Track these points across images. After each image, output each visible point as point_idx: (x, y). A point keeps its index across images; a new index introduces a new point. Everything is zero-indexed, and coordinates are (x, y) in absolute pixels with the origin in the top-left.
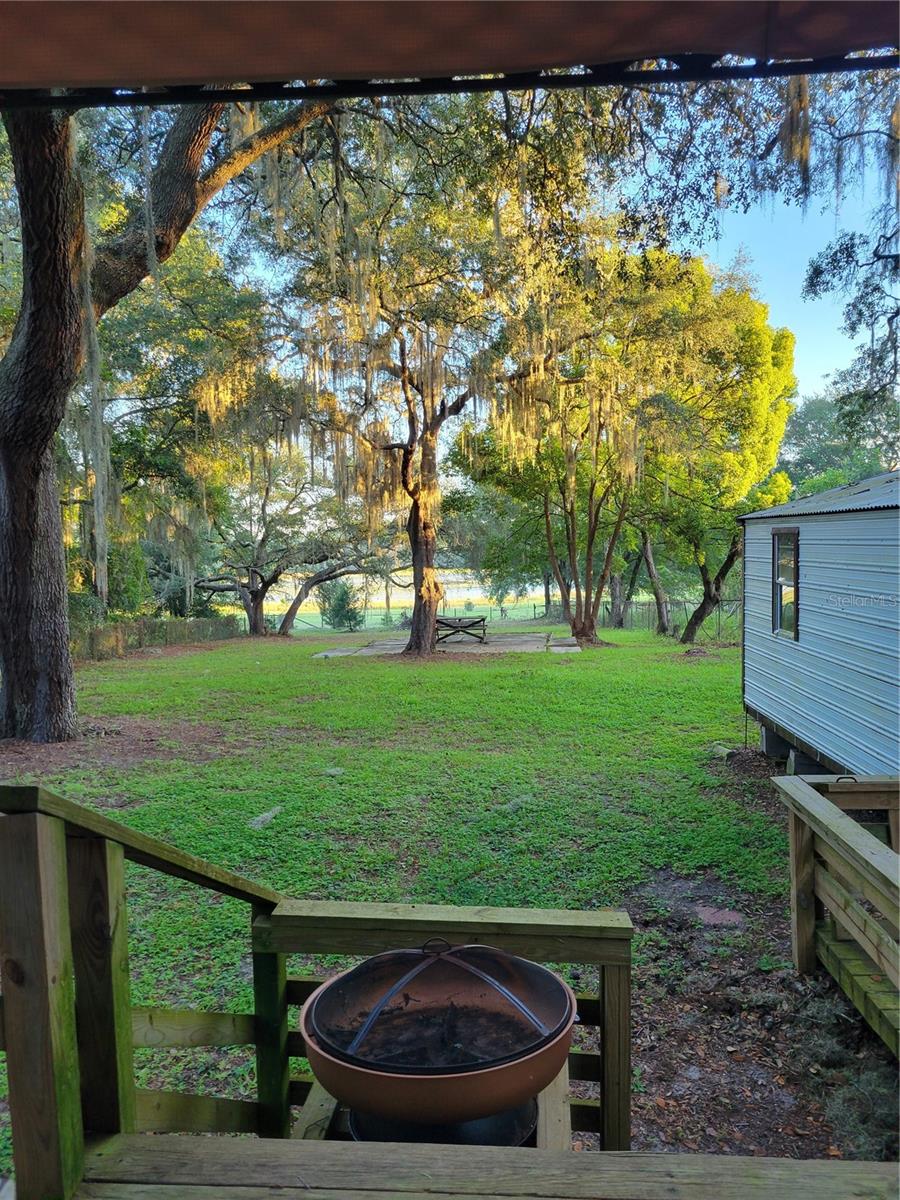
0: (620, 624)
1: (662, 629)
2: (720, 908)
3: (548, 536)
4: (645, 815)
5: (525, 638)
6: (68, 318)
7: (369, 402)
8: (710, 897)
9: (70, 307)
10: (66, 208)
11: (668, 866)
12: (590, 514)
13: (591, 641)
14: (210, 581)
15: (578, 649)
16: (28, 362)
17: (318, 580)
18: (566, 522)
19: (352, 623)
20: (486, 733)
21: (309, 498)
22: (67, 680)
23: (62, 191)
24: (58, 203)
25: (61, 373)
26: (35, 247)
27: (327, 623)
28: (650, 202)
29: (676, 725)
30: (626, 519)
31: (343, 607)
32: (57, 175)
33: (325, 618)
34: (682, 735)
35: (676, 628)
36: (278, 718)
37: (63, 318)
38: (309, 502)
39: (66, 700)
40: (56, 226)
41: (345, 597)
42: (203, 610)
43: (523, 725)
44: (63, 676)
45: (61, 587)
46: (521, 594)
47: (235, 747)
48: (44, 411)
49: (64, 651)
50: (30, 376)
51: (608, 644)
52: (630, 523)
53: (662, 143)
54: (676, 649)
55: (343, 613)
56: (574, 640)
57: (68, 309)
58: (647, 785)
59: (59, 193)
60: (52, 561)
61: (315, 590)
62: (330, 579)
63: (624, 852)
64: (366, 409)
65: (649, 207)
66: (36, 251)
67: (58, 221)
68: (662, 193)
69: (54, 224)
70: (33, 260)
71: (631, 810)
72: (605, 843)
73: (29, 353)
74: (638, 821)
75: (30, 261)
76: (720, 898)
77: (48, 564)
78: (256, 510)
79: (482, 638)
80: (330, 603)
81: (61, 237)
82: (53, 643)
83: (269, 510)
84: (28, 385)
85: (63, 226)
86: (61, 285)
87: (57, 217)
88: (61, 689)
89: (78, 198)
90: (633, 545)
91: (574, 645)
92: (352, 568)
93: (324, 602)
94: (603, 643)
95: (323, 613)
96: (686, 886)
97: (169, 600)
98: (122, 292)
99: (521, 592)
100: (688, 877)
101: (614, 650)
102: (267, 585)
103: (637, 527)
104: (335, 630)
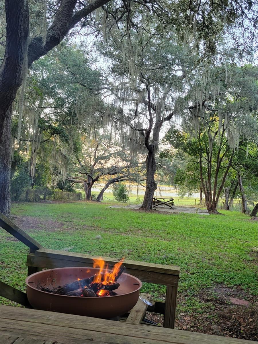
0: (228, 208)
1: (244, 211)
2: (240, 299)
3: (201, 170)
4: (218, 266)
5: (188, 209)
6: (19, 61)
7: (137, 114)
8: (237, 295)
9: (21, 58)
10: (22, 20)
11: (222, 283)
12: (217, 163)
13: (214, 212)
14: (73, 178)
15: (209, 214)
16: (3, 76)
17: (113, 181)
18: (208, 165)
19: (125, 200)
20: (163, 235)
21: (113, 150)
22: (7, 198)
23: (21, 14)
24: (19, 18)
25: (15, 81)
26: (10, 34)
27: (115, 199)
28: (245, 38)
29: (240, 240)
30: (232, 166)
31: (122, 193)
32: (19, 7)
33: (115, 197)
34: (241, 243)
35: (249, 211)
36: (85, 223)
37: (18, 61)
38: (113, 152)
39: (6, 205)
40: (18, 27)
41: (122, 190)
42: (70, 189)
43: (178, 234)
44: (6, 196)
45: (9, 162)
46: (190, 194)
47: (66, 230)
48: (8, 95)
49: (7, 186)
50: (4, 81)
51: (221, 214)
52: (234, 168)
53: (250, 15)
54: (248, 218)
55: (122, 195)
56: (207, 211)
57: (20, 58)
58: (222, 256)
59: (19, 15)
60: (6, 152)
61: (111, 186)
62: (118, 181)
63: (205, 276)
64: (135, 117)
65: (244, 40)
66: (10, 35)
67: (18, 25)
68: (250, 35)
69: (17, 26)
70: (9, 39)
71: (213, 264)
72: (199, 273)
73: (4, 73)
74: (215, 268)
75: (8, 39)
76: (241, 295)
77: (4, 153)
78: (93, 154)
79: (171, 207)
80: (117, 191)
81: (19, 31)
82: (3, 183)
83: (97, 154)
84: (3, 85)
85: (20, 27)
86: (18, 49)
87: (18, 23)
88: (4, 201)
89: (27, 18)
90: (234, 176)
91: (207, 213)
92: (127, 178)
93: (115, 191)
94: (218, 213)
95: (114, 195)
96: (229, 290)
97: (57, 184)
98: (41, 54)
99: (190, 193)
100: (230, 288)
101: (222, 216)
102: (94, 181)
103: (236, 170)
104: (118, 202)
